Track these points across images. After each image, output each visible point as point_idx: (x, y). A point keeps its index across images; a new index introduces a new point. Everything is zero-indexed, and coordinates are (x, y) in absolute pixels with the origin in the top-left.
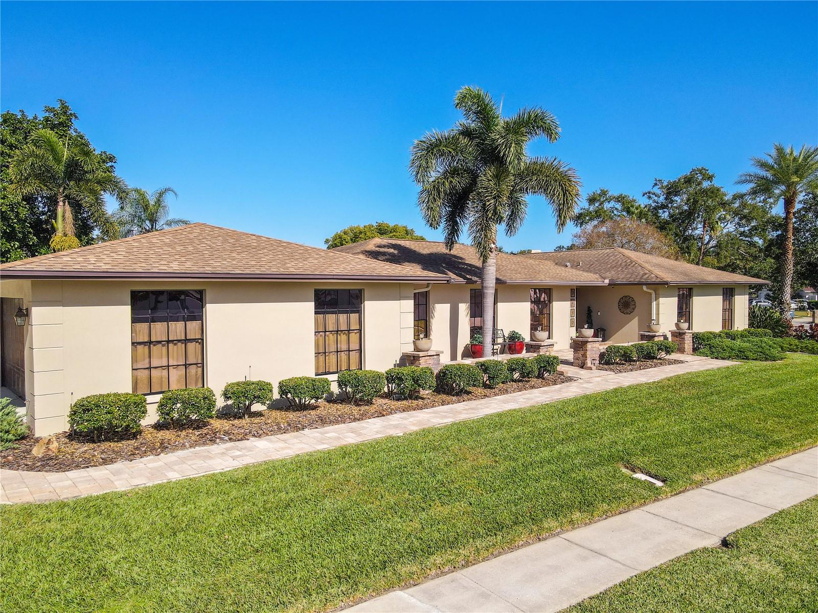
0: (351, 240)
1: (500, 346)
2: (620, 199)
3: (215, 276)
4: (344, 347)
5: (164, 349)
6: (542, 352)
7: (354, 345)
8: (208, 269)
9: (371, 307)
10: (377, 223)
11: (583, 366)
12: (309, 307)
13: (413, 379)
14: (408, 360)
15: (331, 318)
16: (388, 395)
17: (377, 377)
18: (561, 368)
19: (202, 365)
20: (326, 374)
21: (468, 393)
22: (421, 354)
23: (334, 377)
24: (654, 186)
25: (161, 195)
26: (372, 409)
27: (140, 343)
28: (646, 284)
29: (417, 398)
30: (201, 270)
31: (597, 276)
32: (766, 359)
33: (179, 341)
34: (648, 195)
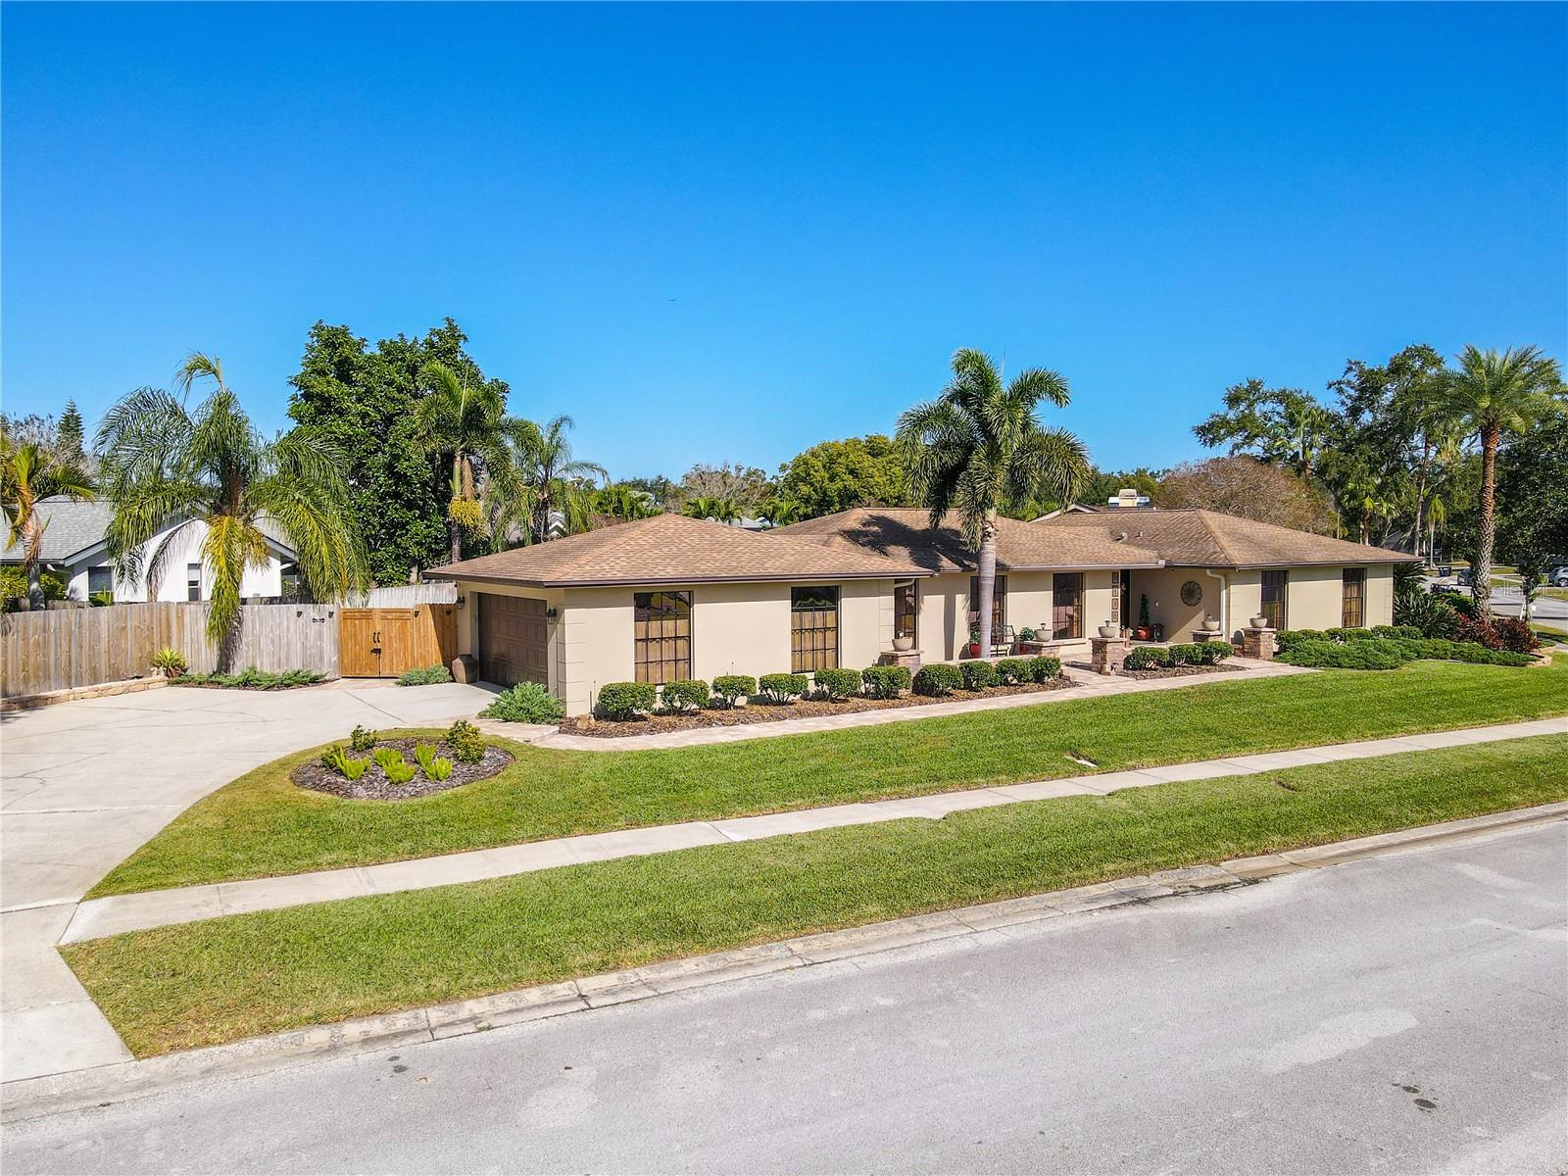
0: (824, 467)
1: (1010, 646)
2: (1283, 397)
3: (705, 579)
4: (809, 646)
5: (658, 645)
6: (1045, 653)
7: (830, 644)
8: (698, 573)
9: (848, 605)
10: (867, 436)
11: (1100, 671)
12: (786, 604)
13: (890, 679)
14: (888, 659)
15: (807, 616)
16: (865, 695)
17: (853, 675)
18: (1067, 671)
19: (689, 660)
20: (801, 672)
21: (949, 694)
22: (900, 654)
23: (810, 676)
24: (1346, 373)
25: (556, 428)
26: (848, 706)
27: (640, 640)
28: (1209, 568)
29: (894, 698)
30: (693, 575)
31: (1153, 554)
32: (1367, 668)
33: (670, 638)
34: (1337, 386)
